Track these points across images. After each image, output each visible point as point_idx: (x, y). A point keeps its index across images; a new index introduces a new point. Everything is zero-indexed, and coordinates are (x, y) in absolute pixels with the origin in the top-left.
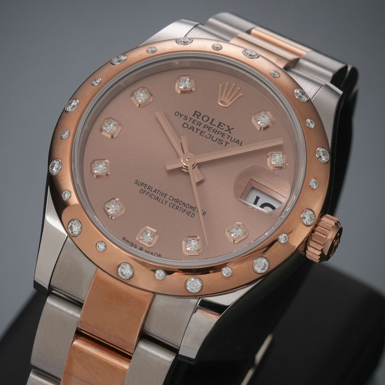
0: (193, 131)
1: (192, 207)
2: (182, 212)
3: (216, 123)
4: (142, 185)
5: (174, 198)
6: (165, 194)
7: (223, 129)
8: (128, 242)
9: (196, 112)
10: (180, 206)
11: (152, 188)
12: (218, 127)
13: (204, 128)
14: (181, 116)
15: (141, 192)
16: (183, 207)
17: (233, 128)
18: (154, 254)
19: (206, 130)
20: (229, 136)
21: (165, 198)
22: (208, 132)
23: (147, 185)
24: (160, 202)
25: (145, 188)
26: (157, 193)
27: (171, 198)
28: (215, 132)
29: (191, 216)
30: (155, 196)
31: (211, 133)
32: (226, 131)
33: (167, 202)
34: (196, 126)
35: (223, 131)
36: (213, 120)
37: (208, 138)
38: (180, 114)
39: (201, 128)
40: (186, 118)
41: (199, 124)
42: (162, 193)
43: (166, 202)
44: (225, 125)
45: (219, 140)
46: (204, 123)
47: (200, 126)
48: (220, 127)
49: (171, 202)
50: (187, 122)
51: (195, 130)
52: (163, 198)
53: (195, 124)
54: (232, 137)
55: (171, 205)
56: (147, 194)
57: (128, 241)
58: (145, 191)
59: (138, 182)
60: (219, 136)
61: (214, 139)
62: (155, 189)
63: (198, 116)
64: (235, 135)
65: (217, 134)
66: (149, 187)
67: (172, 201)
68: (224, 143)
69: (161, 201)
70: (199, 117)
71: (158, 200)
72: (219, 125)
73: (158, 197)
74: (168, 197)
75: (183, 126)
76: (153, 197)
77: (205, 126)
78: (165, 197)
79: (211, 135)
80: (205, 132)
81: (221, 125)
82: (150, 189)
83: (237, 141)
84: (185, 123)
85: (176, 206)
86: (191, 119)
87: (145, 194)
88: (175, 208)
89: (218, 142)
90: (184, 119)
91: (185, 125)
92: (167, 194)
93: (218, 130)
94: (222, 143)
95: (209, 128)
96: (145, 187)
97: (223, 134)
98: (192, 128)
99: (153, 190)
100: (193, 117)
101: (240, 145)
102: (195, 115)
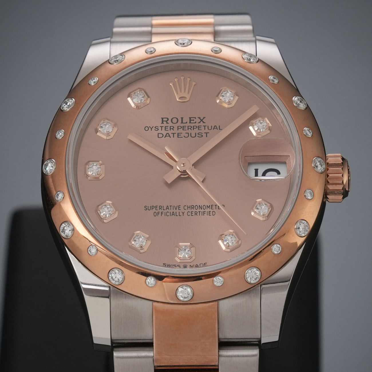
0: (170, 137)
1: (208, 206)
2: (202, 215)
3: (186, 120)
4: (152, 208)
5: (188, 206)
6: (178, 207)
8: (170, 266)
9: (162, 119)
10: (198, 210)
11: (163, 206)
12: (190, 122)
13: (178, 130)
14: (151, 128)
15: (155, 215)
16: (200, 210)
17: (204, 118)
18: (199, 266)
19: (181, 130)
20: (205, 126)
21: (180, 210)
22: (184, 132)
23: (157, 206)
24: (177, 216)
25: (157, 210)
26: (170, 209)
27: (186, 208)
28: (190, 129)
29: (213, 215)
30: (170, 213)
31: (187, 131)
32: (200, 122)
33: (184, 212)
34: (169, 132)
35: (197, 125)
36: (182, 118)
37: (188, 137)
38: (149, 128)
39: (176, 131)
40: (157, 128)
41: (172, 128)
42: (175, 206)
43: (183, 213)
44: (195, 118)
45: (198, 134)
46: (176, 126)
47: (173, 130)
48: (192, 122)
49: (187, 211)
50: (160, 131)
51: (171, 135)
52: (178, 211)
53: (168, 130)
54: (208, 127)
55: (189, 214)
56: (162, 214)
57: (169, 265)
58: (158, 212)
59: (147, 208)
60: (196, 131)
61: (193, 135)
62: (166, 207)
63: (166, 121)
64: (209, 122)
65: (193, 130)
66: (160, 207)
67: (188, 209)
68: (204, 135)
69: (178, 214)
70: (168, 122)
71: (175, 215)
72: (190, 120)
73: (173, 212)
74: (182, 208)
75: (158, 137)
76: (168, 214)
77: (178, 128)
78: (180, 209)
79: (188, 133)
80: (182, 133)
81: (192, 120)
82: (162, 208)
83: (214, 127)
84: (158, 134)
85: (194, 213)
86: (162, 127)
87: (160, 215)
88: (194, 214)
89: (198, 136)
90: (155, 130)
91: (160, 136)
92: (180, 206)
93: (192, 125)
94: (202, 136)
95: (183, 128)
96: (157, 209)
97: (199, 127)
98: (168, 135)
99: (165, 208)
100: (162, 125)
101: (220, 129)
102: (164, 122)
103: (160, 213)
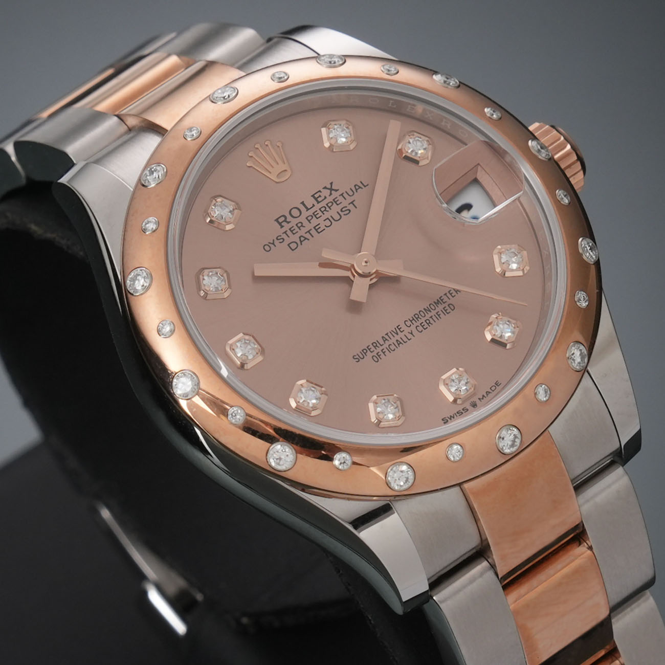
0: (308, 240)
1: (436, 301)
2: (438, 319)
3: (310, 202)
4: (365, 353)
5: (409, 320)
6: (397, 329)
7: (325, 198)
8: (454, 418)
9: (277, 220)
10: (428, 316)
11: (377, 341)
12: (318, 202)
13: (310, 223)
14: (273, 244)
15: (376, 360)
16: (430, 314)
17: (331, 184)
18: (491, 391)
19: (315, 222)
20: (342, 195)
21: (403, 331)
22: (320, 221)
23: (369, 346)
24: (407, 342)
25: (373, 351)
26: (388, 339)
27: (408, 323)
28: (325, 210)
29: (453, 310)
30: (393, 343)
31: (324, 217)
32: (331, 194)
33: (411, 331)
34: (302, 232)
35: (330, 199)
36: (303, 203)
37: (331, 224)
38: (270, 245)
39: (308, 226)
40: (280, 239)
41: (300, 226)
42: (392, 331)
43: (412, 333)
44: (320, 191)
45: (341, 211)
47: (304, 227)
49: (413, 327)
50: (287, 241)
51: (308, 236)
52: (401, 335)
53: (297, 232)
54: (346, 192)
55: (420, 328)
56: (384, 353)
57: (451, 416)
58: (377, 354)
59: (357, 357)
60: (336, 208)
61: (337, 217)
62: (381, 339)
64: (343, 186)
65: (330, 209)
66: (375, 345)
67: (413, 324)
68: (351, 207)
69: (405, 339)
70: (288, 220)
71: (403, 342)
72: (316, 199)
73: (397, 341)
74: (403, 327)
75: (293, 250)
76: (393, 347)
77: (308, 220)
78: (401, 330)
79: (328, 219)
80: (319, 224)
81: (318, 198)
82: (379, 345)
83: (355, 188)
84: (289, 245)
85: (425, 323)
86: (285, 232)
87: (382, 356)
88: (426, 326)
89: (344, 215)
90: (280, 242)
91: (293, 246)
92: (399, 326)
93: (323, 204)
94: (349, 210)
95: (315, 215)
96: (371, 350)
97: (335, 201)
98: (303, 239)
99: (382, 342)
100: (284, 230)
101: (365, 186)
102: (282, 224)
103: (381, 353)
